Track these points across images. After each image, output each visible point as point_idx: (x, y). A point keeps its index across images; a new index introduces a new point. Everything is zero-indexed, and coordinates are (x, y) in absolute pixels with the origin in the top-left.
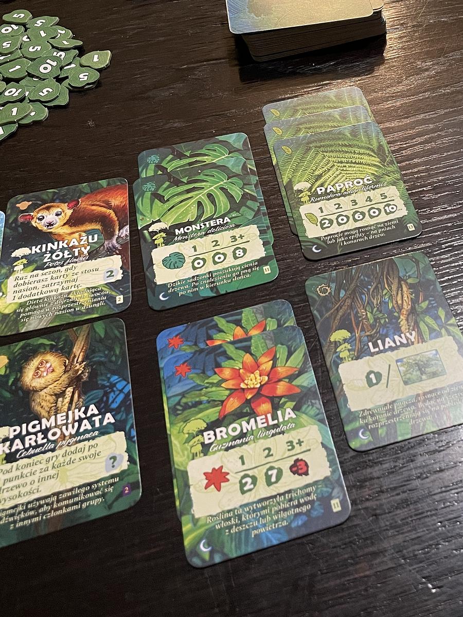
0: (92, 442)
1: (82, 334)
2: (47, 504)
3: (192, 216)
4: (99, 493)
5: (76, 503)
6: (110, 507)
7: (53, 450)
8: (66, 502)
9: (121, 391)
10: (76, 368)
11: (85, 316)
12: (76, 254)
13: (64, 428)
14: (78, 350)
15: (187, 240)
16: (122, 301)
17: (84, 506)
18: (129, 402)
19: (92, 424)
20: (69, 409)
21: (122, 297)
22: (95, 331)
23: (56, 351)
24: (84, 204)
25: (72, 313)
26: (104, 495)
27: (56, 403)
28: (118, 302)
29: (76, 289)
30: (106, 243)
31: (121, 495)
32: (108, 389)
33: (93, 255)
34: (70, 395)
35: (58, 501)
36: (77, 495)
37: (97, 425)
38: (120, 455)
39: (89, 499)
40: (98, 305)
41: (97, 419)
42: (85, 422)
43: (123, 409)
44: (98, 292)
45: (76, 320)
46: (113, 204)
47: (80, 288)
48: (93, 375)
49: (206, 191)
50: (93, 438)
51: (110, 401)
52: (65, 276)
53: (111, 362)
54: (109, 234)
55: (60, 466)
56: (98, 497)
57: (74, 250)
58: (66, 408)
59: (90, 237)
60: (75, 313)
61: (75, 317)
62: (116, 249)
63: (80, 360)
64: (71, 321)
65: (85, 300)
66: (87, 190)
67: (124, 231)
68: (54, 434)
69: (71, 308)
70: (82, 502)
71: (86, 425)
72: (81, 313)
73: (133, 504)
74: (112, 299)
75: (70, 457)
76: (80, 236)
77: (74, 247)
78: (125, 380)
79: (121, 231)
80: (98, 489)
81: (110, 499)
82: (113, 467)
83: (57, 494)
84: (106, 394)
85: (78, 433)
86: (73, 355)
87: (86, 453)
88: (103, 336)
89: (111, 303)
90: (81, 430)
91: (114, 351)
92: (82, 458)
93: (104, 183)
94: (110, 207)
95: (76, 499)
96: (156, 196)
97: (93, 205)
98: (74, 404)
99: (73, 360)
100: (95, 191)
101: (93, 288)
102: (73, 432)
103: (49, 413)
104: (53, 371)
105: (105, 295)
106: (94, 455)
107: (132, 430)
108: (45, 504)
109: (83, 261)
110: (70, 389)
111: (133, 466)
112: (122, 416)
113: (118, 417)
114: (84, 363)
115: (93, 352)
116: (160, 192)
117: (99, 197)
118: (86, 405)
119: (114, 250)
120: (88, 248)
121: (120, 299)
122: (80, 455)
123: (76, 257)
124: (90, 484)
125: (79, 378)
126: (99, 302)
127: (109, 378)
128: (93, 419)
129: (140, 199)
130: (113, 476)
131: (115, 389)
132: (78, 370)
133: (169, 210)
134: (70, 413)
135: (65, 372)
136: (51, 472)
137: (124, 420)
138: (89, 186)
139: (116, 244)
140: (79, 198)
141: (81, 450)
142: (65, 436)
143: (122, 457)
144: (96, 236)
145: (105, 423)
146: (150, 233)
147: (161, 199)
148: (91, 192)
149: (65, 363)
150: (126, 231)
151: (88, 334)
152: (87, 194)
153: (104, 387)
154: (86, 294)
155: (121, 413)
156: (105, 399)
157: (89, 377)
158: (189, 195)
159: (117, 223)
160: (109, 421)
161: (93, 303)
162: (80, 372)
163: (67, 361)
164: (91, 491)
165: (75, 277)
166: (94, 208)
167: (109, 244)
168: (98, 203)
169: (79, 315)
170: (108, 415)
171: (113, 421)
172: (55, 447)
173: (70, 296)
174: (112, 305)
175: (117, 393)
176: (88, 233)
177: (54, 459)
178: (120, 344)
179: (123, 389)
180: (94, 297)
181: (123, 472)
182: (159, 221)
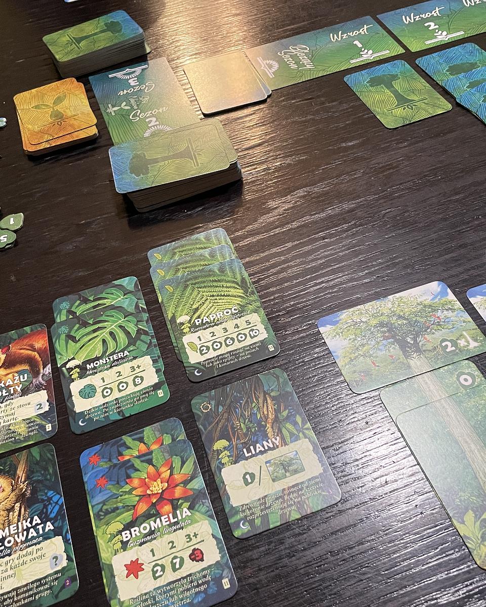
0: (38, 546)
1: (23, 458)
2: (10, 598)
3: (99, 352)
4: (47, 586)
5: (31, 596)
6: (57, 597)
7: (10, 555)
8: (23, 595)
9: (56, 503)
10: (21, 487)
11: (22, 444)
12: (12, 392)
13: (16, 536)
14: (21, 472)
15: (96, 373)
16: (50, 429)
17: (37, 597)
18: (63, 512)
19: (37, 531)
20: (19, 521)
21: (50, 425)
22: (33, 456)
23: (4, 474)
24: (14, 349)
25: (14, 442)
26: (51, 588)
27: (8, 516)
28: (47, 430)
29: (15, 421)
30: (34, 380)
31: (64, 587)
32: (46, 502)
33: (25, 392)
34: (18, 509)
35: (17, 595)
36: (31, 589)
37: (41, 532)
38: (60, 555)
39: (41, 592)
40: (32, 434)
41: (40, 527)
42: (32, 530)
43: (59, 518)
44: (32, 422)
45: (17, 447)
46: (36, 347)
47: (17, 420)
48: (34, 492)
49: (108, 330)
50: (39, 543)
51: (49, 511)
52: (5, 411)
53: (47, 480)
54: (36, 373)
55: (16, 567)
56: (47, 589)
57: (10, 389)
58: (16, 520)
59: (21, 376)
60: (16, 442)
61: (15, 445)
62: (43, 385)
63: (23, 480)
64: (13, 448)
65: (22, 430)
66: (15, 337)
67: (47, 369)
68: (9, 542)
69: (11, 438)
70: (35, 594)
71: (33, 533)
72: (21, 442)
73: (73, 593)
74: (42, 427)
75: (22, 559)
76: (14, 376)
77: (9, 386)
78: (59, 494)
79: (45, 369)
80: (46, 583)
81: (56, 590)
82: (56, 565)
83: (16, 589)
84: (45, 507)
85: (27, 540)
86: (17, 477)
87: (35, 555)
88: (38, 460)
89: (42, 430)
90: (29, 537)
91: (48, 471)
92: (32, 560)
93: (28, 329)
94: (34, 350)
95: (31, 593)
96: (71, 338)
97: (21, 349)
98: (22, 517)
99: (18, 481)
100: (21, 337)
101: (27, 419)
102: (23, 539)
103: (3, 525)
104: (3, 490)
105: (37, 425)
106: (41, 557)
107: (68, 534)
108: (8, 597)
109: (17, 397)
110: (18, 505)
111: (70, 563)
112: (59, 523)
113: (56, 525)
114: (27, 482)
115: (33, 472)
116: (72, 334)
117: (26, 341)
118: (32, 516)
119: (41, 386)
120: (21, 386)
121: (49, 427)
122: (30, 557)
123: (12, 395)
124: (40, 580)
125: (23, 495)
126: (33, 430)
127: (46, 494)
128: (38, 527)
129: (58, 341)
130: (56, 573)
131: (51, 502)
132: (22, 488)
133: (81, 348)
134: (20, 523)
135: (13, 490)
136: (10, 572)
137: (60, 527)
138: (17, 333)
139: (42, 381)
140: (10, 344)
141: (30, 554)
142: (17, 543)
143: (62, 556)
144: (26, 375)
145: (46, 530)
146: (67, 369)
147: (73, 339)
148: (19, 337)
149: (12, 483)
150: (49, 369)
151: (27, 458)
152: (15, 340)
153: (43, 501)
154: (22, 425)
155: (58, 521)
156: (45, 510)
157: (31, 494)
158: (95, 334)
159: (41, 362)
160: (49, 528)
161: (29, 432)
162: (24, 490)
163: (13, 482)
164: (41, 585)
165: (13, 411)
166: (22, 351)
167: (36, 381)
168: (25, 347)
169: (19, 442)
170: (49, 523)
171: (52, 528)
172: (11, 552)
173: (10, 428)
174: (43, 433)
175: (54, 505)
176: (20, 373)
177: (11, 561)
178: (52, 464)
179: (58, 501)
180: (29, 427)
181: (64, 568)
182: (73, 359)
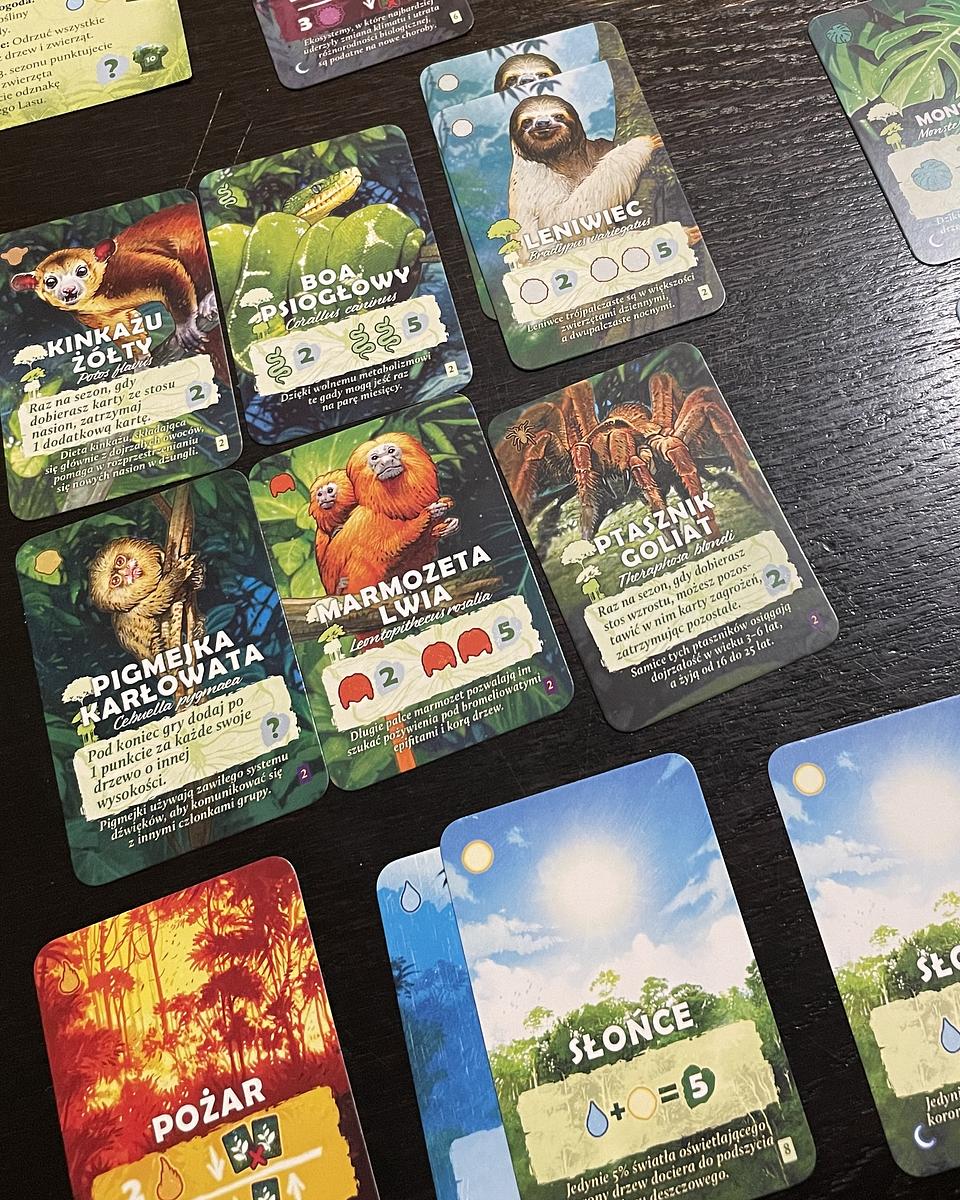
0: (232, 697)
1: (178, 503)
2: (181, 804)
4: (258, 781)
5: (227, 800)
6: (282, 802)
7: (171, 713)
8: (207, 800)
9: (265, 604)
10: (180, 567)
11: (166, 478)
13: (182, 674)
14: (177, 533)
16: (226, 446)
17: (241, 802)
18: (281, 623)
19: (227, 664)
21: (225, 437)
22: (199, 497)
24: (124, 249)
26: (269, 784)
27: (159, 631)
28: (220, 449)
29: (142, 424)
30: (179, 330)
31: (296, 782)
32: (241, 601)
33: (160, 355)
34: (181, 615)
35: (197, 798)
36: (226, 787)
37: (236, 666)
38: (282, 715)
39: (247, 792)
40: (186, 455)
41: (233, 655)
42: (215, 662)
43: (273, 636)
44: (181, 429)
45: (153, 486)
46: (178, 248)
47: (148, 423)
48: (211, 578)
50: (234, 689)
51: (250, 621)
52: (118, 400)
53: (238, 552)
54: (182, 313)
55: (187, 739)
56: (260, 787)
57: (123, 346)
58: (177, 638)
59: (148, 318)
60: (149, 473)
61: (149, 479)
62: (199, 341)
63: (184, 551)
64: (145, 488)
65: (161, 445)
66: (124, 219)
67: (208, 303)
68: (167, 686)
69: (138, 463)
70: (236, 796)
71: (217, 668)
72: (162, 473)
73: (318, 796)
74: (208, 442)
75: (202, 722)
76: (130, 317)
77: (121, 340)
78: (268, 585)
79: (202, 304)
80: (256, 775)
81: (281, 789)
82: (275, 736)
83: (195, 785)
84: (241, 611)
85: (206, 682)
86: (170, 544)
87: (227, 716)
88: (215, 506)
89: (208, 449)
90: (211, 676)
91: (240, 532)
92: (221, 725)
93: (152, 201)
94: (172, 254)
95: (226, 793)
97: (141, 251)
99: (172, 553)
100: (139, 220)
101: (170, 422)
102: (199, 680)
103: (151, 649)
104: (142, 574)
105: (194, 436)
106: (241, 719)
107: (295, 672)
108: (177, 802)
109: (143, 369)
110: (178, 606)
111: (306, 733)
112: (274, 648)
113: (268, 650)
114: (193, 557)
115: (205, 535)
117: (150, 233)
118: (212, 631)
119: (196, 344)
120: (149, 341)
121: (222, 443)
122: (216, 719)
123: (130, 362)
124: (243, 767)
125: (188, 584)
126: (187, 448)
127: (240, 583)
128: (228, 655)
130: (278, 752)
131: (253, 601)
132: (185, 570)
134: (187, 647)
135: (163, 574)
136: (176, 750)
137: (277, 656)
138: (126, 210)
139: (197, 333)
140: (113, 235)
141: (219, 711)
142: (186, 689)
143: (287, 719)
144: (158, 316)
145: (248, 663)
149: (160, 558)
150: (211, 304)
151: (189, 503)
152: (125, 227)
153: (233, 598)
154: (161, 435)
155: (272, 644)
156: (240, 619)
159: (192, 287)
160: (253, 658)
161: (177, 451)
162: (189, 573)
163: (163, 555)
164: (247, 778)
165: (136, 401)
166: (144, 256)
167: (184, 332)
168: (150, 246)
169: (156, 474)
170: (251, 648)
171: (260, 658)
172: (174, 708)
173: (134, 440)
174: (211, 455)
175: (259, 607)
177: (176, 727)
178: (247, 518)
179: (267, 600)
180: (177, 441)
181: (293, 743)
